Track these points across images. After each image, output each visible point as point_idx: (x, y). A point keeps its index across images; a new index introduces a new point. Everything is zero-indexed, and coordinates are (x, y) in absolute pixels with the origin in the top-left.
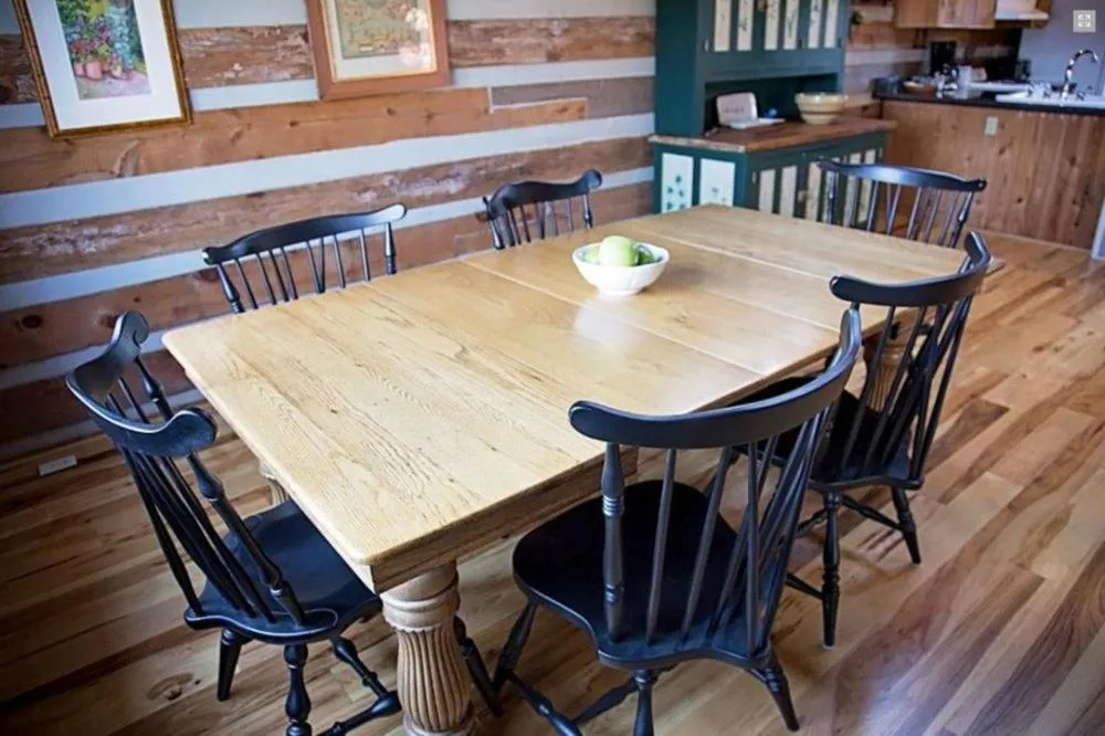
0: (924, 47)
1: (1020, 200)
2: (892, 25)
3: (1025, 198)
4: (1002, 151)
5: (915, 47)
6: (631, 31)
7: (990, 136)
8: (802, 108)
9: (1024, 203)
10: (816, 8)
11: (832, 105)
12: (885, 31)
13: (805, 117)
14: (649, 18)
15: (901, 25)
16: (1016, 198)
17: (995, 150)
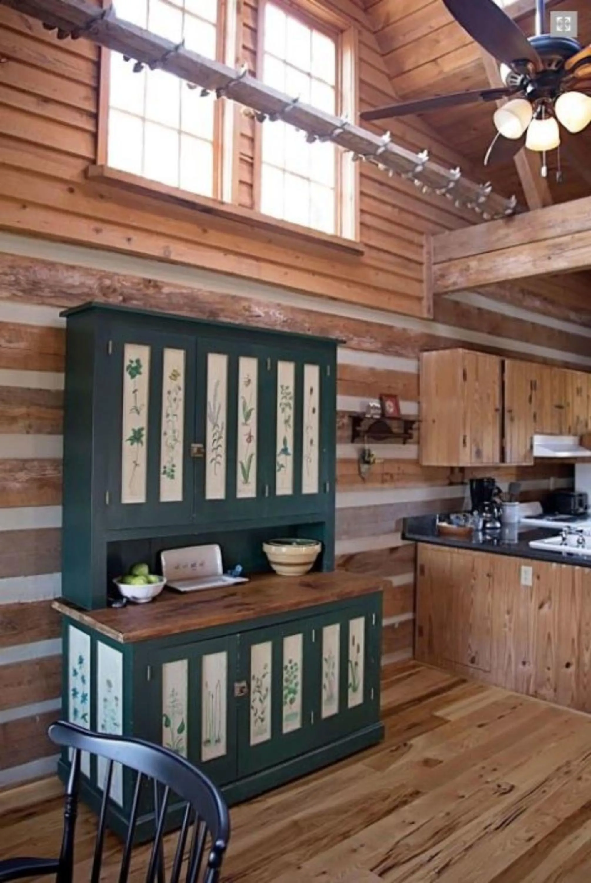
0: (463, 483)
1: (568, 665)
2: (417, 462)
3: (573, 661)
4: (541, 606)
5: (451, 484)
6: (22, 476)
7: (526, 587)
8: (271, 558)
9: (572, 669)
10: (285, 451)
11: (301, 555)
12: (411, 469)
13: (275, 567)
14: (53, 461)
15: (425, 463)
16: (564, 664)
17: (533, 605)
